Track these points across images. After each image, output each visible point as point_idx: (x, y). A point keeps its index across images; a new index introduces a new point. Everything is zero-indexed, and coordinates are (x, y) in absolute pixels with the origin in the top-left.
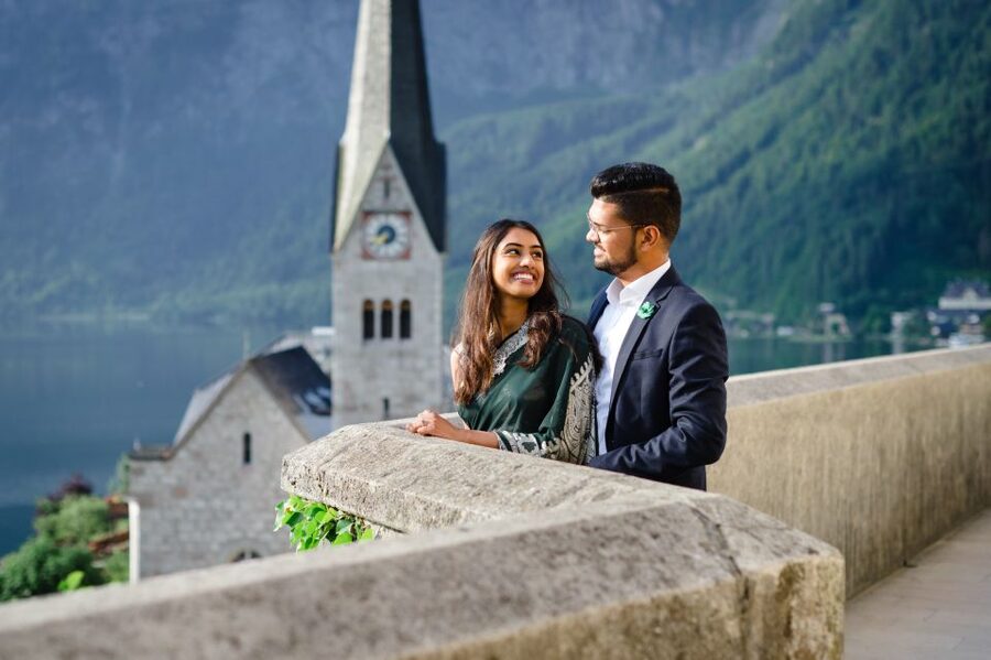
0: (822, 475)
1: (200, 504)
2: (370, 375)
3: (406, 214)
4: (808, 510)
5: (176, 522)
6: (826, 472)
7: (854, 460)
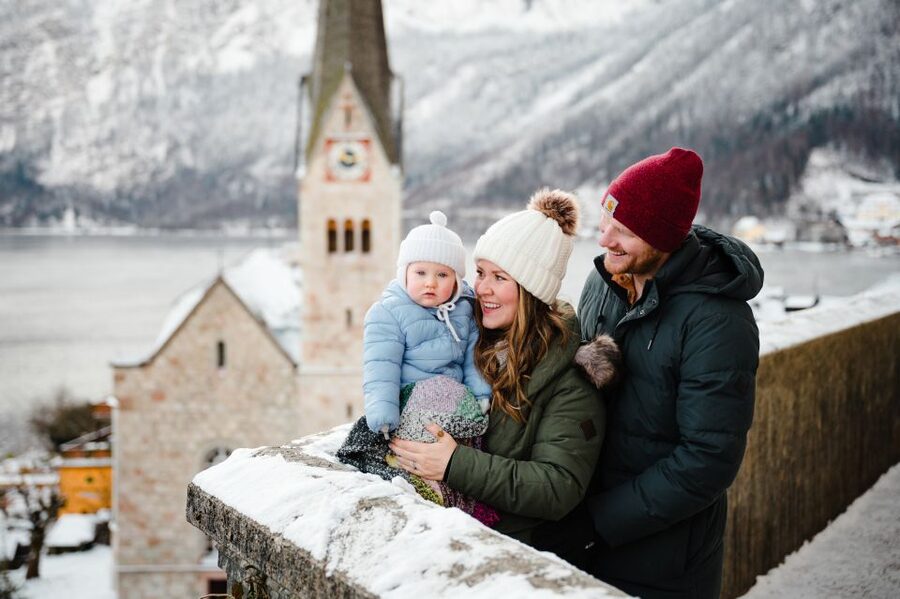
0: (766, 439)
1: (178, 407)
2: (334, 288)
3: (366, 142)
4: (753, 476)
5: (155, 424)
6: (769, 435)
7: (796, 419)
